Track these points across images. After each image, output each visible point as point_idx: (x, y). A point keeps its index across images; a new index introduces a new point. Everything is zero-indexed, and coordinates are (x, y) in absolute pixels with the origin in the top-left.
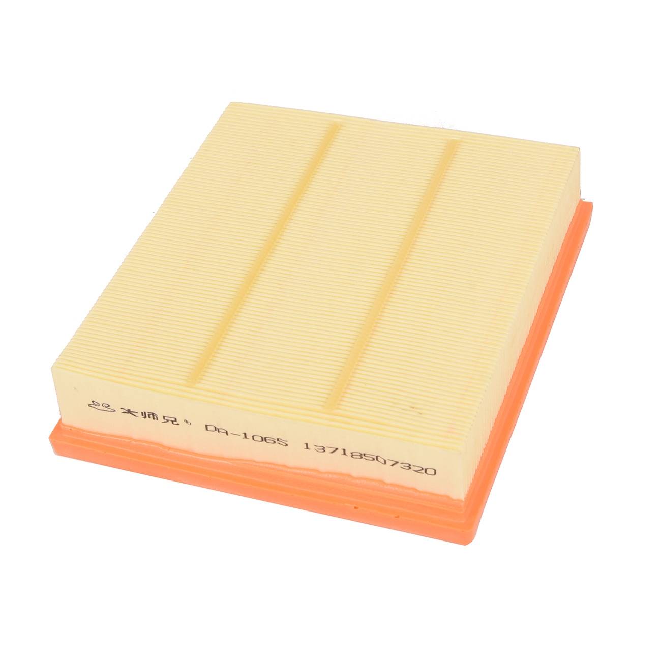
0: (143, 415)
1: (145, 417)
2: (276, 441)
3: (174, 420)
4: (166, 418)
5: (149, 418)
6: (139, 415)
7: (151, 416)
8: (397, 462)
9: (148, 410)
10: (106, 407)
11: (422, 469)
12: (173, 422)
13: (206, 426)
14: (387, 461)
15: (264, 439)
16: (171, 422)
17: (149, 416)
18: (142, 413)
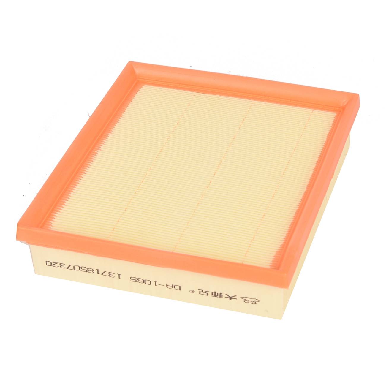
0: (222, 295)
1: (220, 294)
2: (137, 281)
3: (201, 293)
4: (206, 294)
5: (218, 294)
6: (224, 295)
7: (216, 294)
8: (67, 268)
9: (218, 299)
10: (247, 300)
11: (53, 265)
12: (202, 292)
13: (180, 289)
14: (73, 269)
15: (144, 282)
16: (203, 291)
17: (218, 295)
18: (222, 297)
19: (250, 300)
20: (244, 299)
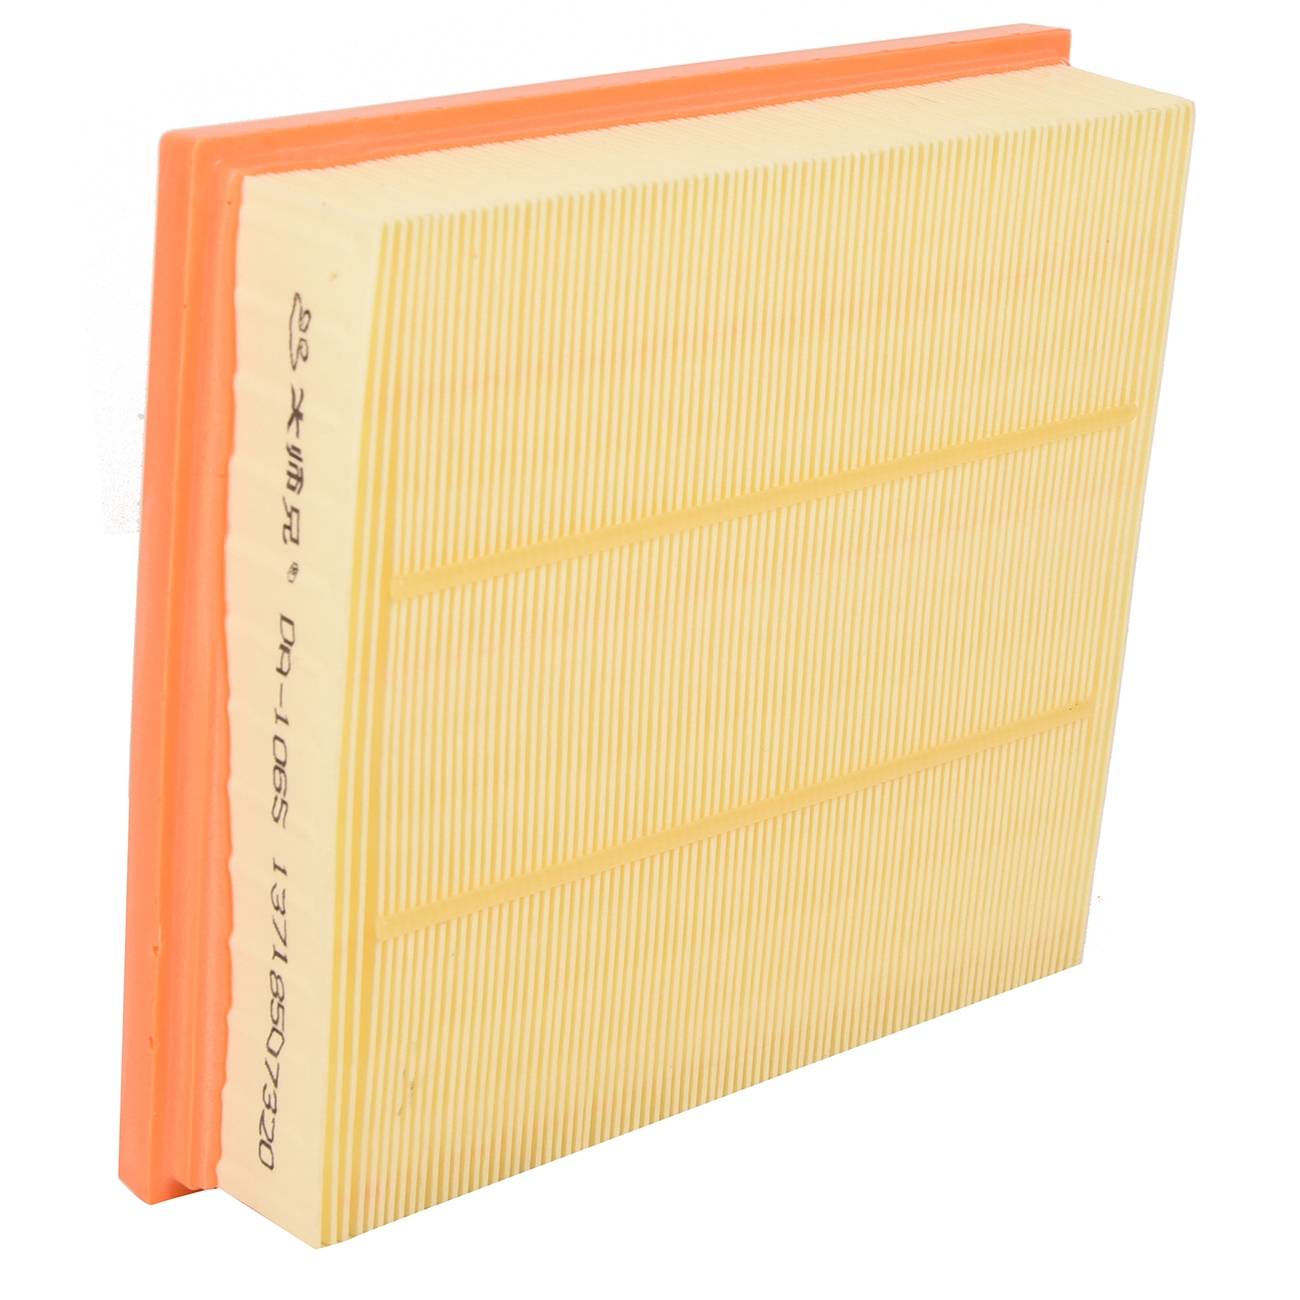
10: (300, 348)
19: (297, 335)
20: (297, 357)
